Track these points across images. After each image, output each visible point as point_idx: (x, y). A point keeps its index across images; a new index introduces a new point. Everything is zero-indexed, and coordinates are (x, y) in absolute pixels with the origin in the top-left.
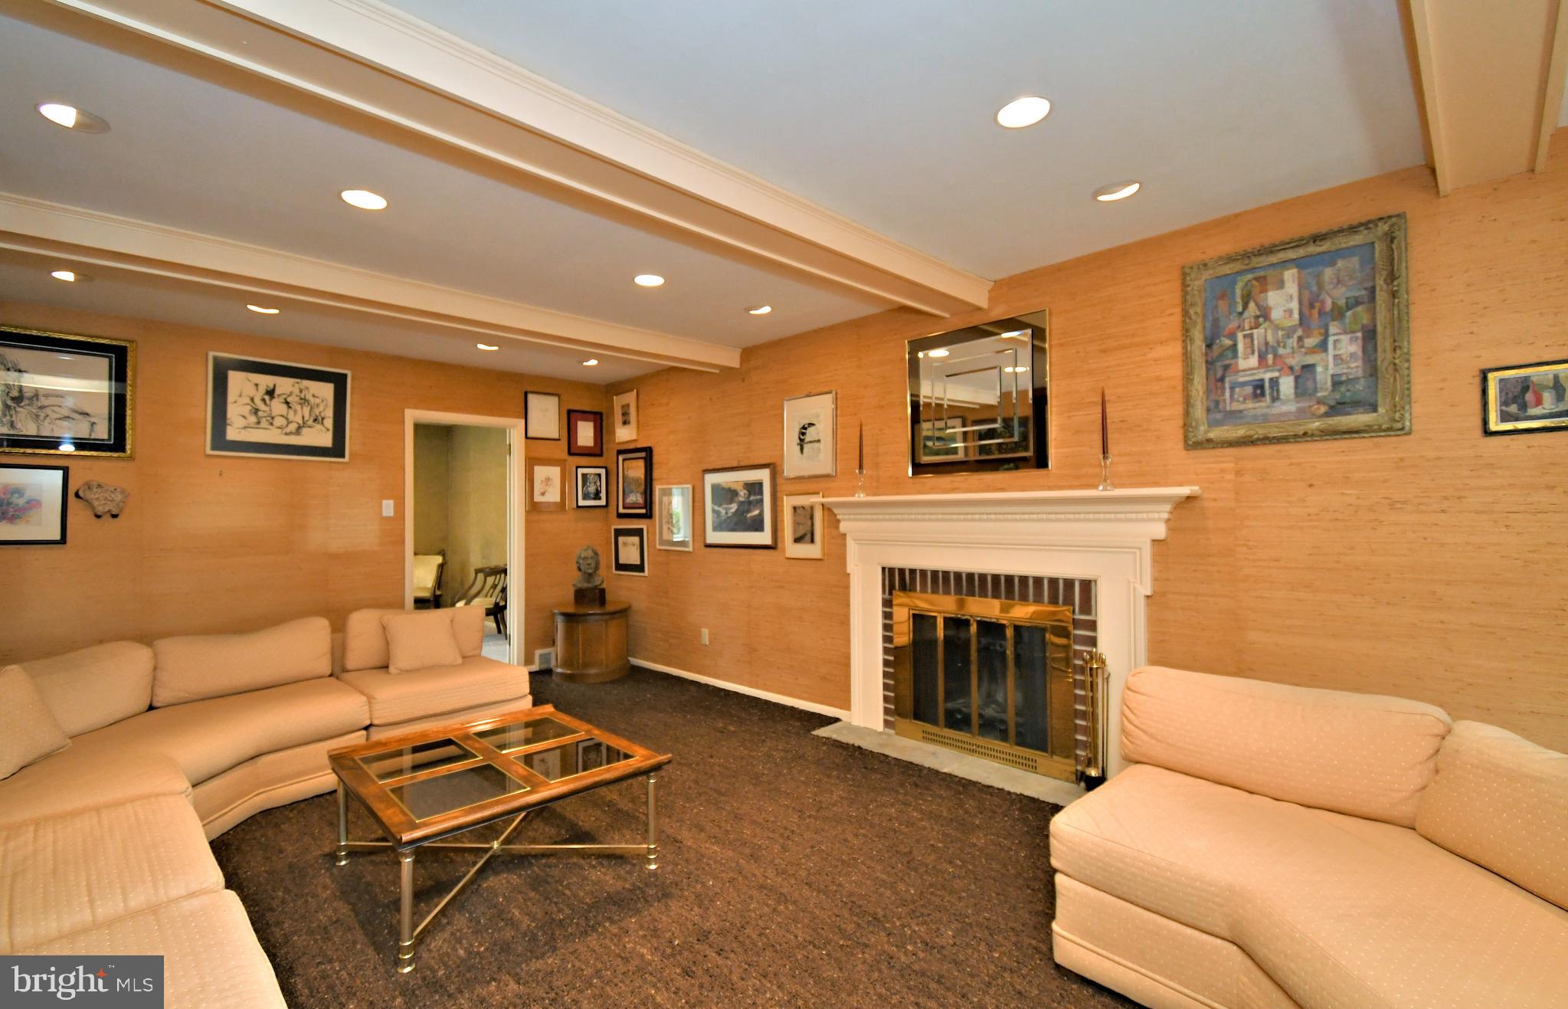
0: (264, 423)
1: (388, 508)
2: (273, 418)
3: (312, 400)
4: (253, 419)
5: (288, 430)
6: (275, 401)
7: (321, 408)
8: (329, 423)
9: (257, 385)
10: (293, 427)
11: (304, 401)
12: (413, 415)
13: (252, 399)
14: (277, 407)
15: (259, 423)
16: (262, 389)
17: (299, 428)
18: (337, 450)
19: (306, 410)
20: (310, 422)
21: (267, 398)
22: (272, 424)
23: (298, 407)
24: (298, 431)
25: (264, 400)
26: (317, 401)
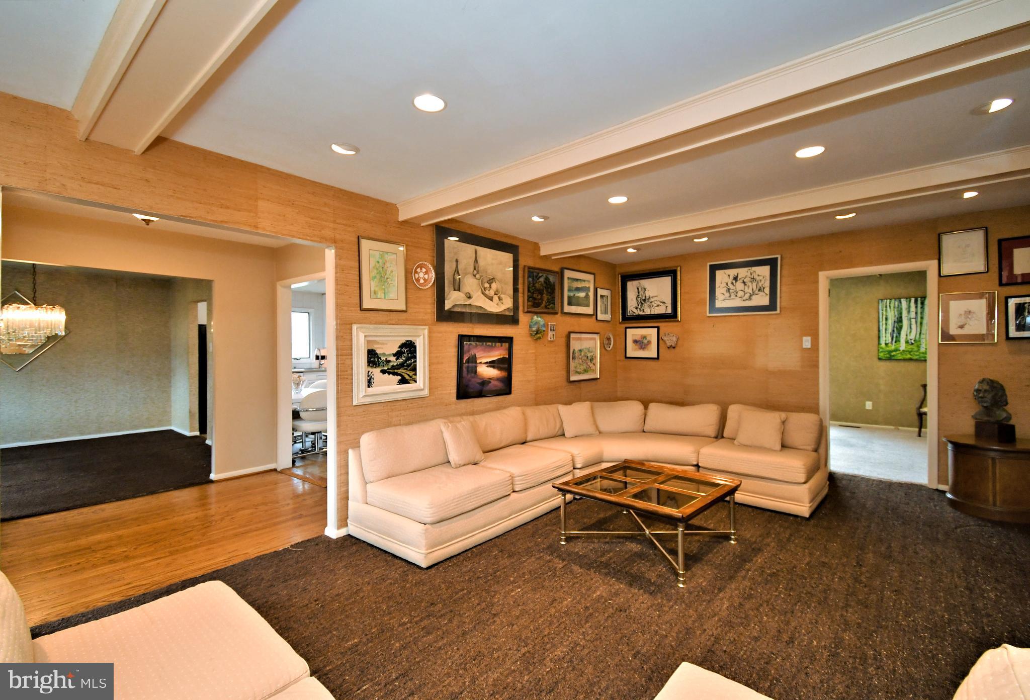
0: (733, 296)
1: (807, 342)
2: (737, 292)
3: (758, 278)
4: (727, 295)
5: (744, 298)
6: (738, 283)
7: (763, 282)
8: (767, 290)
9: (729, 276)
10: (747, 296)
11: (753, 280)
12: (824, 277)
13: (727, 284)
14: (739, 285)
15: (730, 296)
16: (732, 277)
17: (751, 296)
18: (772, 306)
19: (754, 284)
20: (757, 292)
21: (734, 281)
22: (736, 296)
23: (750, 284)
24: (750, 298)
25: (732, 283)
26: (761, 278)
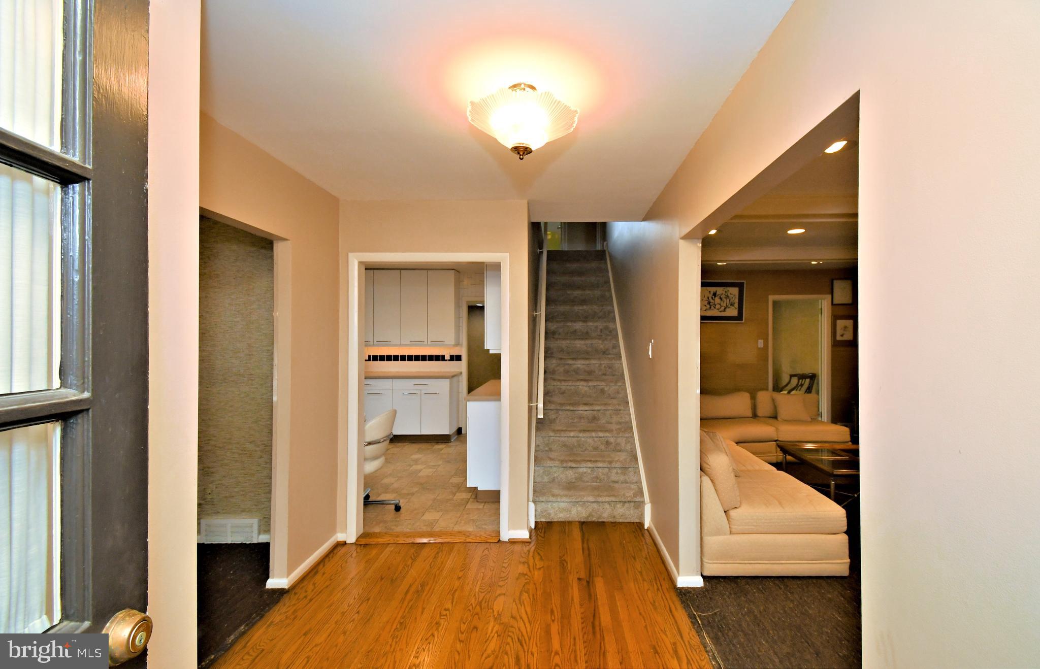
0: (712, 308)
1: (761, 343)
2: (715, 305)
3: (730, 296)
4: (708, 306)
5: (721, 310)
6: (716, 298)
7: (734, 299)
8: (736, 305)
9: (710, 292)
10: (723, 308)
11: (727, 297)
12: (771, 298)
13: (708, 298)
14: (717, 300)
15: (710, 308)
16: (712, 293)
17: (725, 308)
18: (739, 317)
19: (728, 300)
20: (729, 306)
21: (713, 297)
22: (715, 308)
23: (725, 300)
24: (724, 310)
25: (712, 298)
26: (732, 296)
